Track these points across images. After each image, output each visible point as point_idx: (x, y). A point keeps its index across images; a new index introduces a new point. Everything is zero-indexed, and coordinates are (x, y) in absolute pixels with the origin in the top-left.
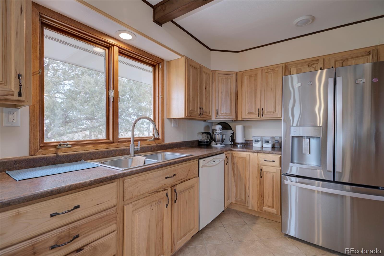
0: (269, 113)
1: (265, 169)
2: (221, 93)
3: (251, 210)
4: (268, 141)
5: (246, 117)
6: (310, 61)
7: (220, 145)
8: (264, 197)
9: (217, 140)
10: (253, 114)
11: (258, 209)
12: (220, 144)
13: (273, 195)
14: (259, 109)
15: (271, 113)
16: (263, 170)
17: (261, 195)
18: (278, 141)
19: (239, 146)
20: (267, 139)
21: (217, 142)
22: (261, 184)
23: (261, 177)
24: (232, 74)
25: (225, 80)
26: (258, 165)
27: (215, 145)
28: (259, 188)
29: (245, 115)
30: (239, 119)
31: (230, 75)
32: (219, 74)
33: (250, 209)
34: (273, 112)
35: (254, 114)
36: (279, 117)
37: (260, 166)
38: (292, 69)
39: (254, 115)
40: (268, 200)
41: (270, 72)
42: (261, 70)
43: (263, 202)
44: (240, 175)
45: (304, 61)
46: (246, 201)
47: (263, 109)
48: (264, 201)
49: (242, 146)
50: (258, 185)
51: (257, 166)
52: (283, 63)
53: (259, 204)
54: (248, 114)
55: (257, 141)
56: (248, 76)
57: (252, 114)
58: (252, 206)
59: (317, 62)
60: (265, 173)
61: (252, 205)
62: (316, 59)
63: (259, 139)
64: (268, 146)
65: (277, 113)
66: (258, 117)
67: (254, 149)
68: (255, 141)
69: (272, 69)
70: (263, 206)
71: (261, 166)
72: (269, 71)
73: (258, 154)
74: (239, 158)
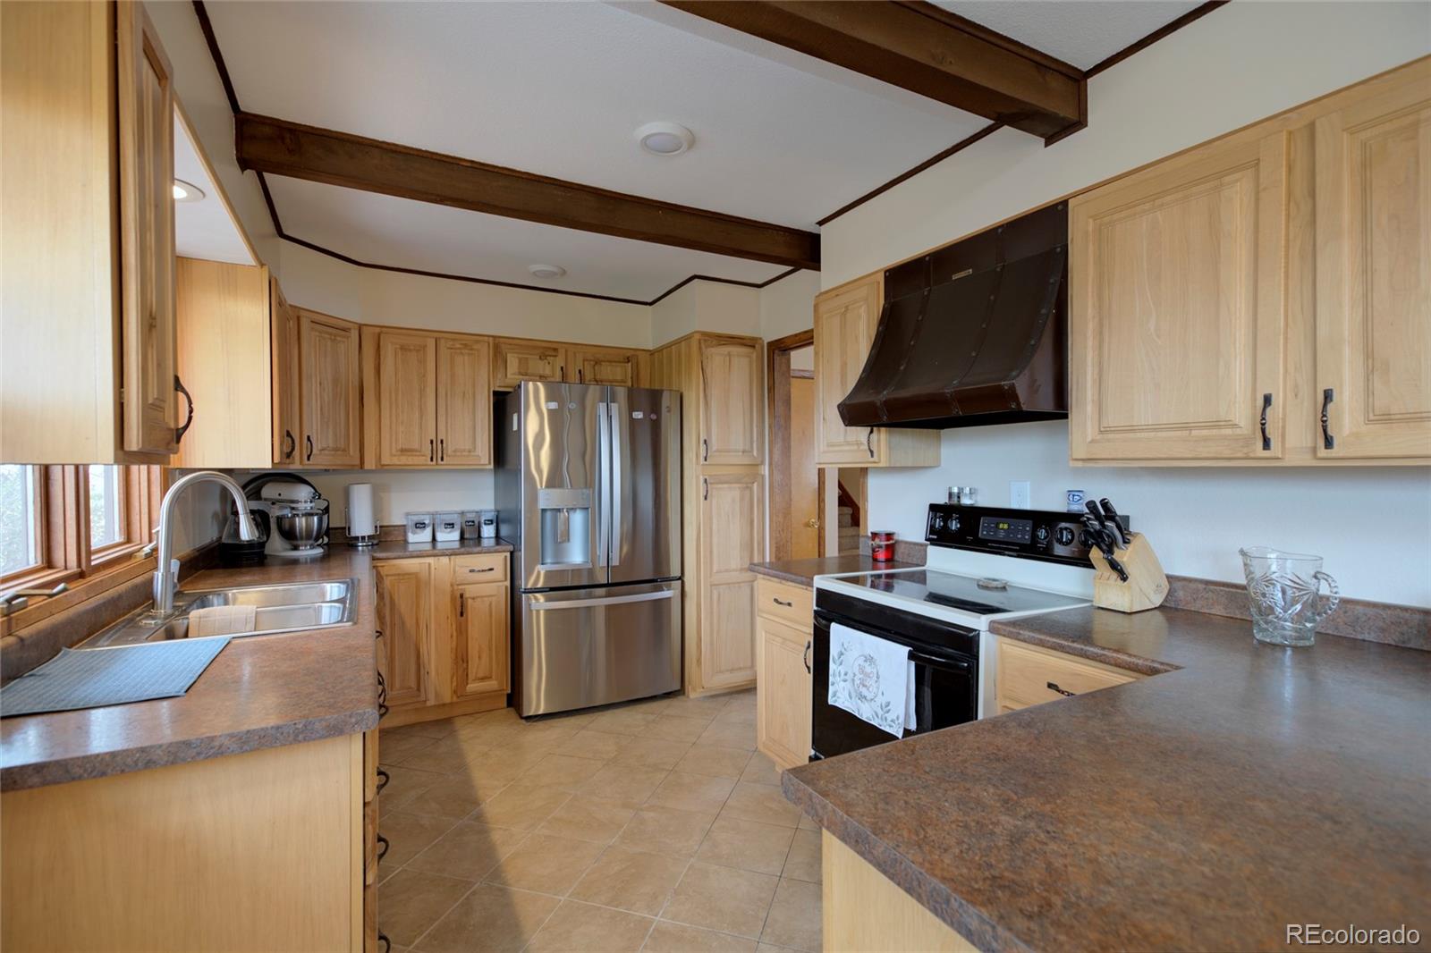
0: (459, 454)
1: (470, 591)
2: (320, 384)
3: (435, 706)
4: (453, 524)
5: (395, 461)
6: (544, 348)
7: (311, 548)
8: (467, 662)
9: (301, 533)
10: (414, 453)
11: (452, 697)
12: (310, 546)
13: (490, 649)
14: (432, 442)
15: (464, 453)
16: (467, 595)
17: (461, 658)
18: (473, 522)
19: (363, 546)
20: (449, 519)
21: (302, 539)
22: (462, 631)
23: (462, 614)
24: (350, 329)
25: (329, 343)
26: (452, 585)
27: (286, 550)
28: (454, 643)
29: (392, 455)
30: (370, 463)
31: (344, 330)
32: (312, 322)
33: (431, 707)
34: (470, 452)
35: (418, 453)
36: (482, 463)
37: (456, 587)
38: (509, 355)
39: (418, 456)
40: (477, 666)
41: (459, 348)
42: (439, 337)
43: (467, 675)
44: (403, 623)
45: (531, 343)
46: (422, 690)
47: (442, 441)
48: (469, 671)
49: (372, 545)
50: (452, 636)
51: (448, 589)
52: (488, 336)
53: (454, 684)
54: (399, 453)
55: (420, 526)
56: (398, 346)
57: (409, 453)
58: (437, 695)
59: (554, 354)
60: (470, 601)
61: (436, 693)
62: (555, 346)
63: (427, 522)
64: (449, 537)
65: (477, 454)
66: (429, 462)
67: (411, 548)
68: (416, 528)
69: (466, 345)
70: (467, 684)
71: (460, 587)
72: (458, 346)
73: (453, 557)
74: (397, 577)
